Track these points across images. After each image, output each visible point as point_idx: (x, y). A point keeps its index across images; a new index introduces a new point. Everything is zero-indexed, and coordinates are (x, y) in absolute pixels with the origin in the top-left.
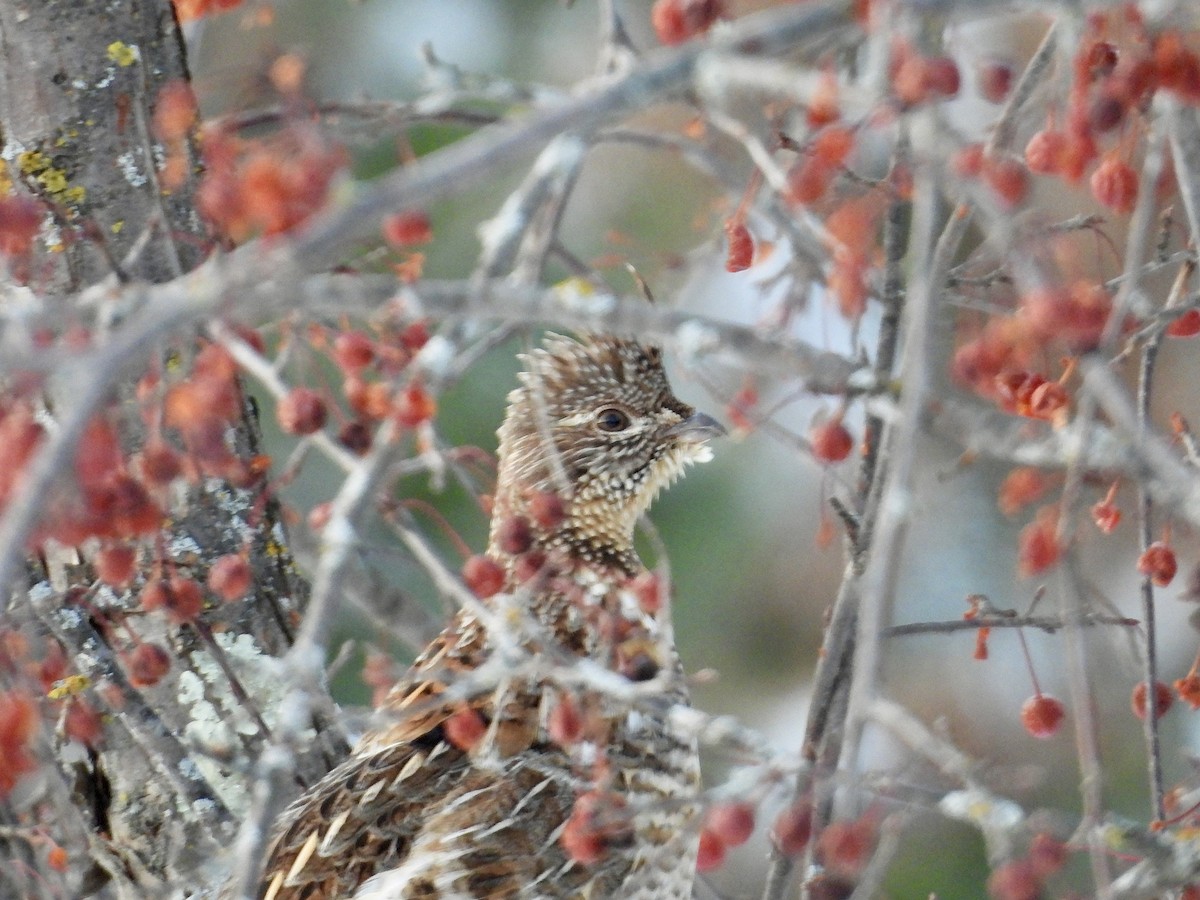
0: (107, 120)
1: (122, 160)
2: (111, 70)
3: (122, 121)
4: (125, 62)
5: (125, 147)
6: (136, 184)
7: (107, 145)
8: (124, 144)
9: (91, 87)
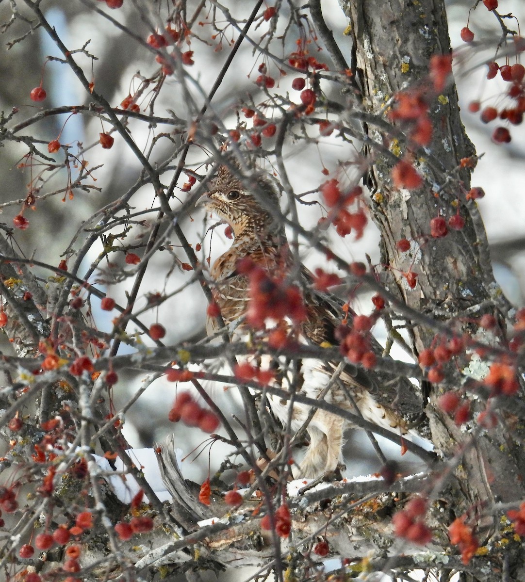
0: (438, 125)
1: (443, 141)
2: (439, 106)
3: (443, 126)
4: (444, 103)
5: (444, 136)
6: (448, 151)
7: (438, 135)
8: (444, 135)
9: (433, 112)
